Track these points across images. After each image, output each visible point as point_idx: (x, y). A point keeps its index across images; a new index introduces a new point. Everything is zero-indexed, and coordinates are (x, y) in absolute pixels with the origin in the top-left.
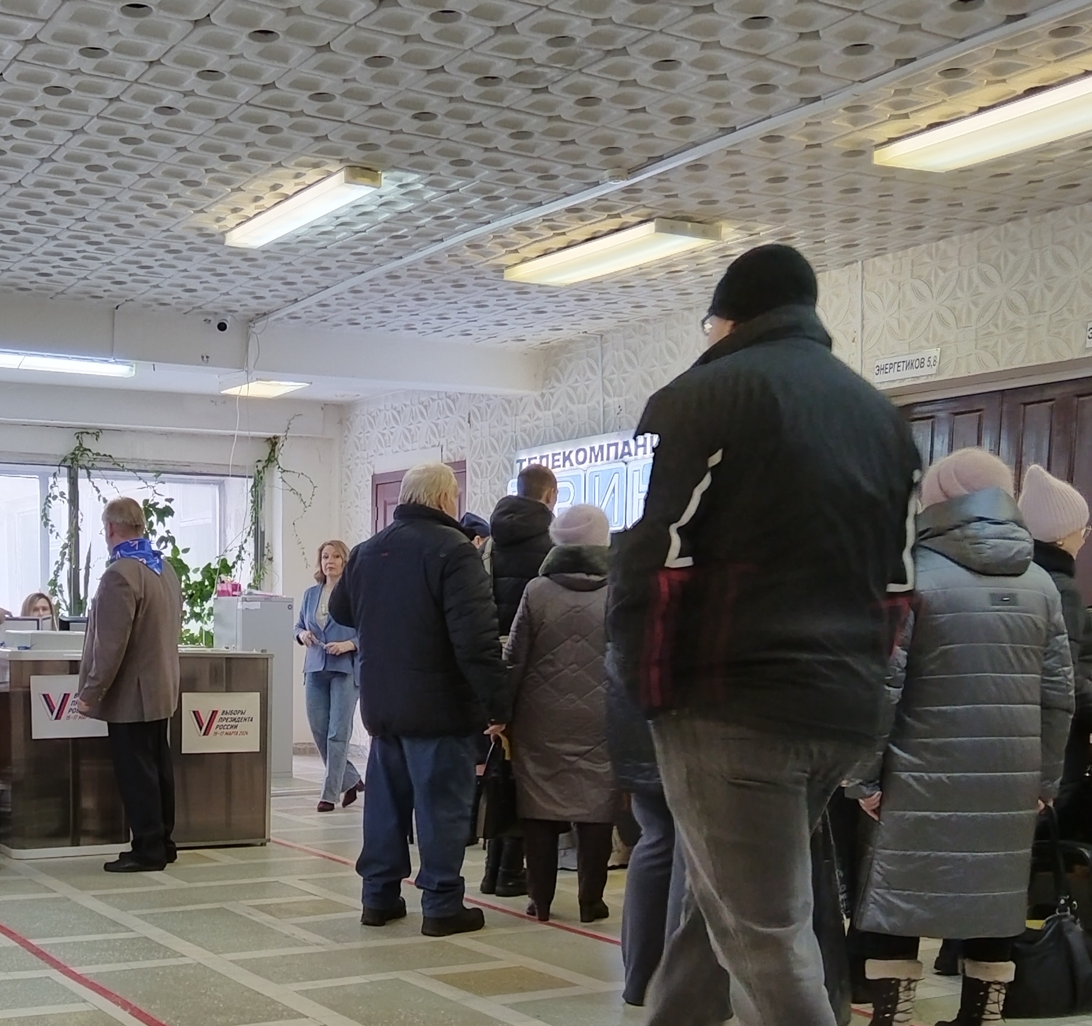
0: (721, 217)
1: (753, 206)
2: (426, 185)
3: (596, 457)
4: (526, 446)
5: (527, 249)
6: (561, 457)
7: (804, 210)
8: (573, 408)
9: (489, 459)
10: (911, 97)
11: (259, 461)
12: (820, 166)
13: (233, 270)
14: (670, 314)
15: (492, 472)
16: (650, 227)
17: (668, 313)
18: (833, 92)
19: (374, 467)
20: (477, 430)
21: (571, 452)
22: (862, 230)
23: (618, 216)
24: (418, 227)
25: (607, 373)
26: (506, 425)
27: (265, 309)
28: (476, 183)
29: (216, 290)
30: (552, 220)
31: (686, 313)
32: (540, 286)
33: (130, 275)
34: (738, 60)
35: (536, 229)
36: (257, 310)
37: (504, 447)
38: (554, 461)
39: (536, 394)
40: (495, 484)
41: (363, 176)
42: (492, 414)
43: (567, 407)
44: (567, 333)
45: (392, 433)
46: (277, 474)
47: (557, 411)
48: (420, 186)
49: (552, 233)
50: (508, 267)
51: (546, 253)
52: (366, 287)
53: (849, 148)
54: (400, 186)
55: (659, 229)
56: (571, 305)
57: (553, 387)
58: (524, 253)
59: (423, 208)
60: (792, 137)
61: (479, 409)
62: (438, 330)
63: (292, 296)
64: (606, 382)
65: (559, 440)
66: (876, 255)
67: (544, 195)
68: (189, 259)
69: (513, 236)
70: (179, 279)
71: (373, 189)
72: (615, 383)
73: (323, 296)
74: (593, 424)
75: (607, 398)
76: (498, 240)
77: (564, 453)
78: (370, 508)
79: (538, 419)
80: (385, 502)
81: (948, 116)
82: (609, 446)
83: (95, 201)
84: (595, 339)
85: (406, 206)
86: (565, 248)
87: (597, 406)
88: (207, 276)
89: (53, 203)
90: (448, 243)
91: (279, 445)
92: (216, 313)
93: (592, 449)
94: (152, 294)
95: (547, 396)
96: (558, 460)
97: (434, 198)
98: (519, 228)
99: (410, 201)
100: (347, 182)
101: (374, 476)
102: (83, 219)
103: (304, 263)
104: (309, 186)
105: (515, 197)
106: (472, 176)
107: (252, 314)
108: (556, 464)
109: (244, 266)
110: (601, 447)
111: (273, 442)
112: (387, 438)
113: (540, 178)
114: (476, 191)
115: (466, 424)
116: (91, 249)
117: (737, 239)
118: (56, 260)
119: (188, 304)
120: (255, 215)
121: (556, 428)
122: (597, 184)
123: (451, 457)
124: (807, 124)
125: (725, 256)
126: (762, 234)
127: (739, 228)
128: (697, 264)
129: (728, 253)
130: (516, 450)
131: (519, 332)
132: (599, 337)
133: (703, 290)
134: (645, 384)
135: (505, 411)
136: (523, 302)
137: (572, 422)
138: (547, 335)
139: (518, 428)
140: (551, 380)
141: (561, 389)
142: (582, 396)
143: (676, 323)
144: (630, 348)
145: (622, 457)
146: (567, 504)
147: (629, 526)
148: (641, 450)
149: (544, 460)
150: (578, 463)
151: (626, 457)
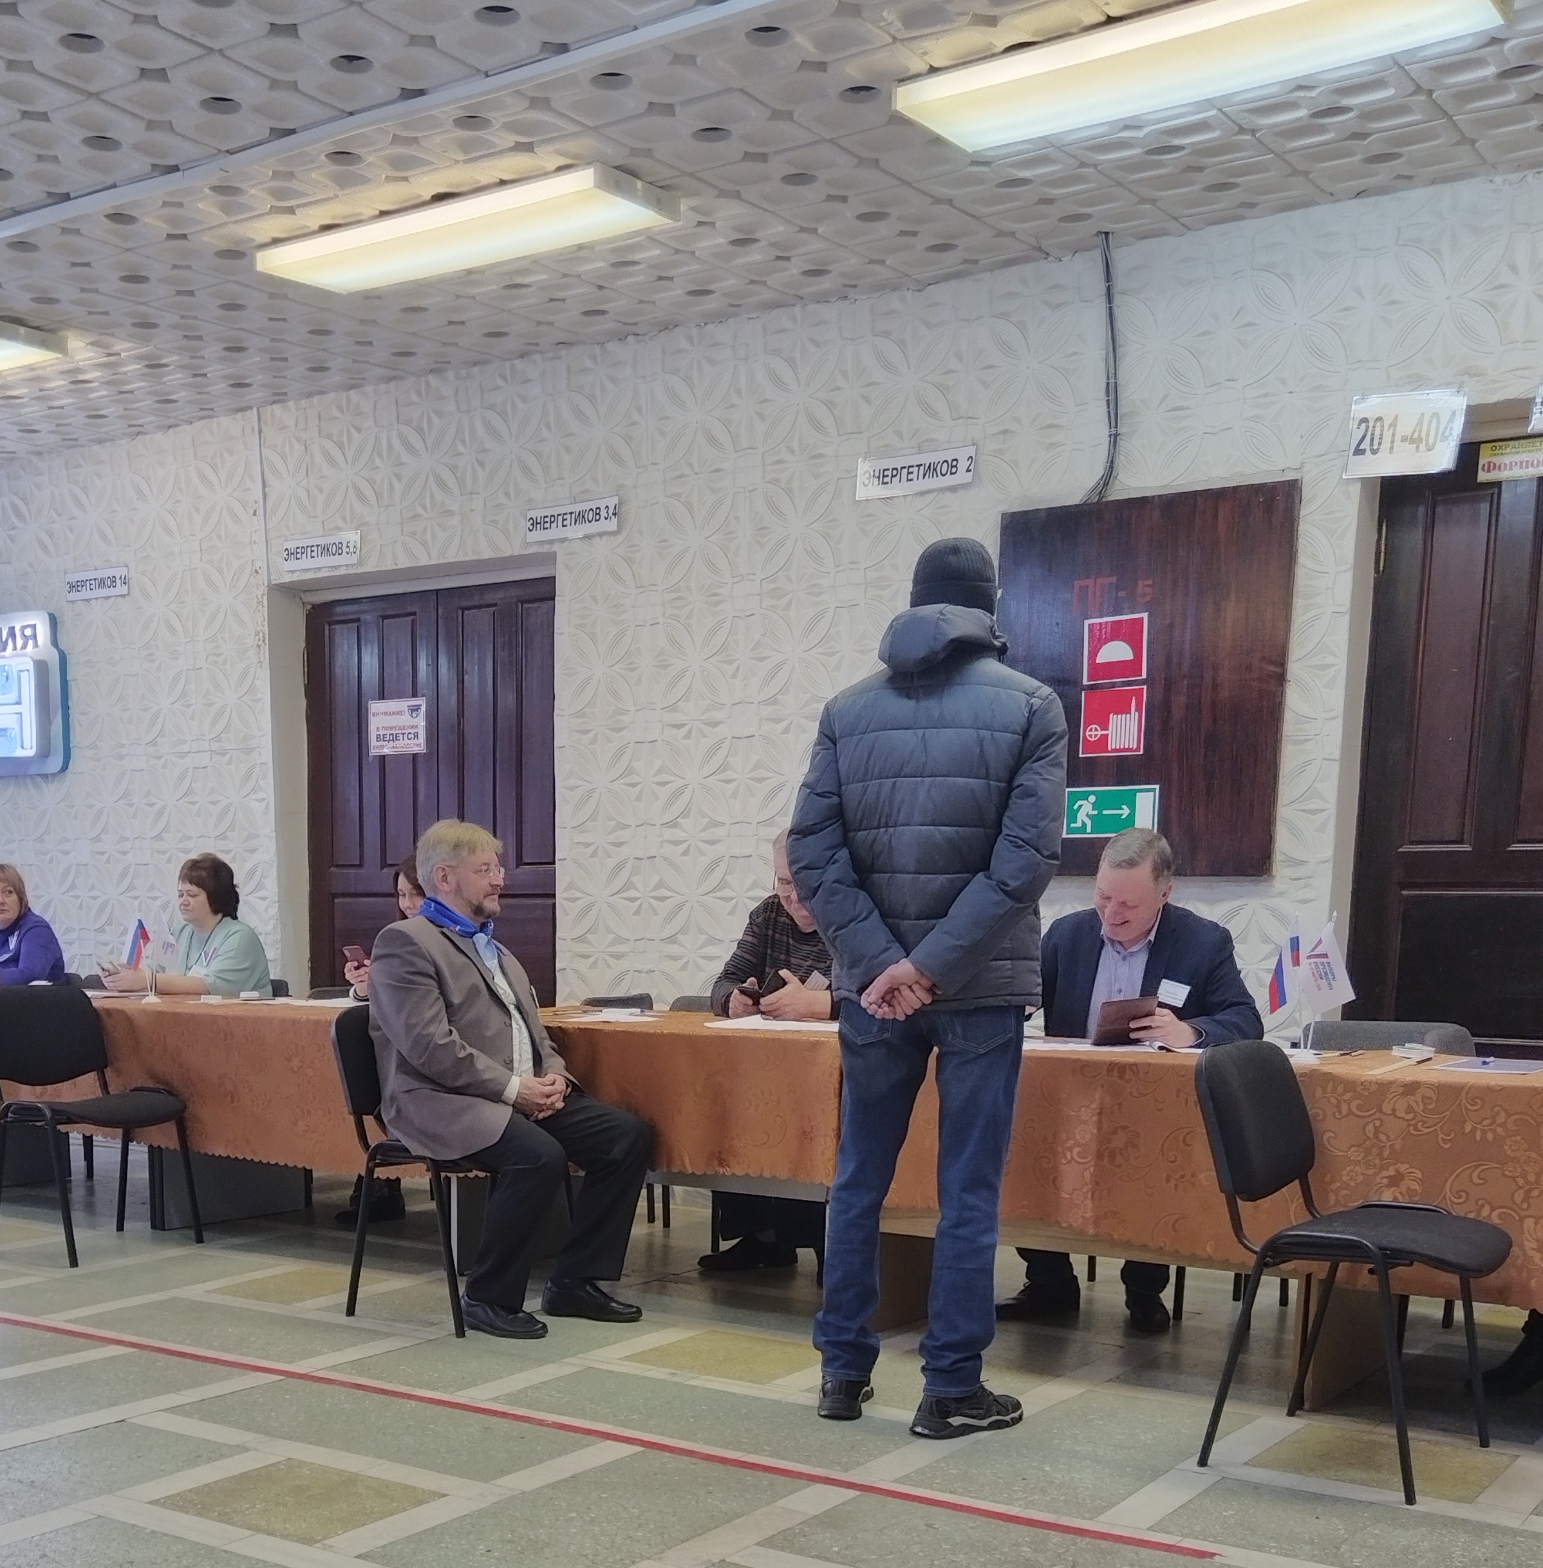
0: (65, 324)
1: (107, 313)
7: (175, 327)
10: (295, 185)
12: (189, 267)
14: (12, 459)
17: (9, 457)
18: (194, 163)
22: (252, 363)
31: (34, 459)
34: (62, 95)
53: (224, 246)
60: (147, 220)
66: (274, 402)
81: (344, 217)
117: (91, 359)
124: (165, 204)
125: (78, 383)
126: (123, 355)
127: (91, 344)
128: (41, 390)
129: (81, 377)
133: (54, 428)
143: (22, 472)
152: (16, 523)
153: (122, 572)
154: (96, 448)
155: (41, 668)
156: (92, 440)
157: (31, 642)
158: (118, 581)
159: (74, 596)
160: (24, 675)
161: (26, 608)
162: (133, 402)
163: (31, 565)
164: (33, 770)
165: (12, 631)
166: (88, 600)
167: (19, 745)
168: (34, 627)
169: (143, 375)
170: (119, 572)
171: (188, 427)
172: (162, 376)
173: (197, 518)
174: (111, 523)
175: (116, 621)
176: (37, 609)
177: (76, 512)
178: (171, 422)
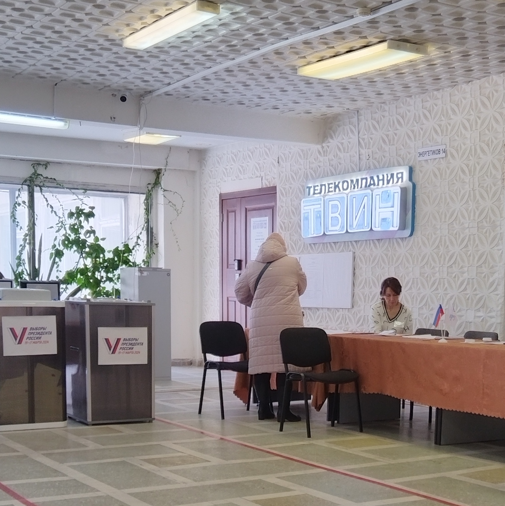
0: (427, 41)
1: (446, 35)
2: (248, 13)
3: (354, 186)
4: (313, 178)
5: (311, 56)
6: (333, 186)
7: (476, 38)
8: (341, 155)
9: (291, 186)
11: (149, 184)
12: (485, 12)
13: (129, 63)
15: (292, 193)
16: (385, 45)
17: (397, 98)
19: (220, 189)
20: (283, 167)
21: (339, 183)
23: (366, 37)
24: (244, 40)
25: (361, 134)
26: (301, 165)
27: (151, 88)
28: (278, 13)
29: (118, 75)
30: (325, 39)
31: (408, 99)
32: (320, 79)
33: (63, 64)
35: (316, 44)
36: (145, 89)
37: (300, 178)
38: (329, 188)
39: (319, 147)
40: (294, 201)
41: (209, 7)
42: (292, 158)
43: (337, 154)
44: (337, 109)
45: (231, 168)
46: (161, 192)
47: (331, 156)
48: (244, 14)
49: (326, 47)
50: (300, 67)
51: (323, 59)
52: (212, 77)
54: (232, 14)
55: (390, 47)
56: (338, 92)
57: (329, 142)
58: (309, 59)
59: (247, 28)
61: (284, 154)
62: (258, 105)
63: (167, 81)
64: (361, 140)
65: (332, 174)
67: (320, 23)
68: (100, 55)
69: (302, 48)
70: (94, 67)
71: (214, 15)
72: (366, 140)
73: (186, 82)
74: (353, 165)
75: (361, 149)
76: (293, 50)
77: (335, 183)
78: (218, 214)
79: (320, 162)
80: (228, 211)
82: (362, 179)
84: (354, 113)
85: (236, 26)
86: (334, 56)
87: (355, 154)
88: (112, 66)
90: (263, 50)
91: (162, 174)
92: (119, 91)
93: (352, 181)
94: (78, 76)
95: (325, 147)
96: (331, 187)
97: (252, 22)
98: (305, 43)
99: (238, 23)
100: (198, 9)
101: (221, 195)
103: (174, 60)
104: (175, 11)
105: (302, 23)
106: (275, 9)
107: (142, 92)
108: (330, 190)
109: (136, 61)
110: (357, 180)
111: (158, 172)
112: (228, 171)
113: (317, 12)
114: (279, 18)
115: (276, 164)
117: (437, 55)
119: (101, 83)
120: (141, 28)
121: (331, 168)
122: (352, 17)
123: (268, 184)
125: (430, 65)
126: (451, 52)
127: (438, 48)
128: (414, 70)
129: (432, 63)
130: (307, 180)
131: (308, 107)
132: (356, 112)
133: (418, 85)
134: (384, 141)
135: (300, 156)
136: (309, 89)
137: (340, 164)
138: (324, 110)
139: (308, 167)
140: (327, 138)
141: (333, 143)
142: (346, 148)
143: (402, 105)
144: (375, 119)
145: (369, 186)
146: (337, 215)
147: (373, 229)
148: (381, 182)
149: (323, 187)
150: (344, 189)
151: (372, 186)
152: (398, 127)
153: (444, 147)
154: (435, 93)
155: (404, 191)
156: (433, 90)
157: (400, 180)
158: (441, 151)
159: (421, 158)
160: (396, 195)
161: (399, 165)
162: (454, 72)
163: (403, 146)
164: (397, 236)
165: (392, 175)
166: (427, 160)
167: (391, 225)
168: (402, 173)
169: (460, 60)
170: (442, 147)
171: (478, 81)
172: (468, 60)
173: (479, 122)
174: (440, 126)
175: (439, 169)
176: (404, 165)
177: (425, 121)
178: (470, 79)
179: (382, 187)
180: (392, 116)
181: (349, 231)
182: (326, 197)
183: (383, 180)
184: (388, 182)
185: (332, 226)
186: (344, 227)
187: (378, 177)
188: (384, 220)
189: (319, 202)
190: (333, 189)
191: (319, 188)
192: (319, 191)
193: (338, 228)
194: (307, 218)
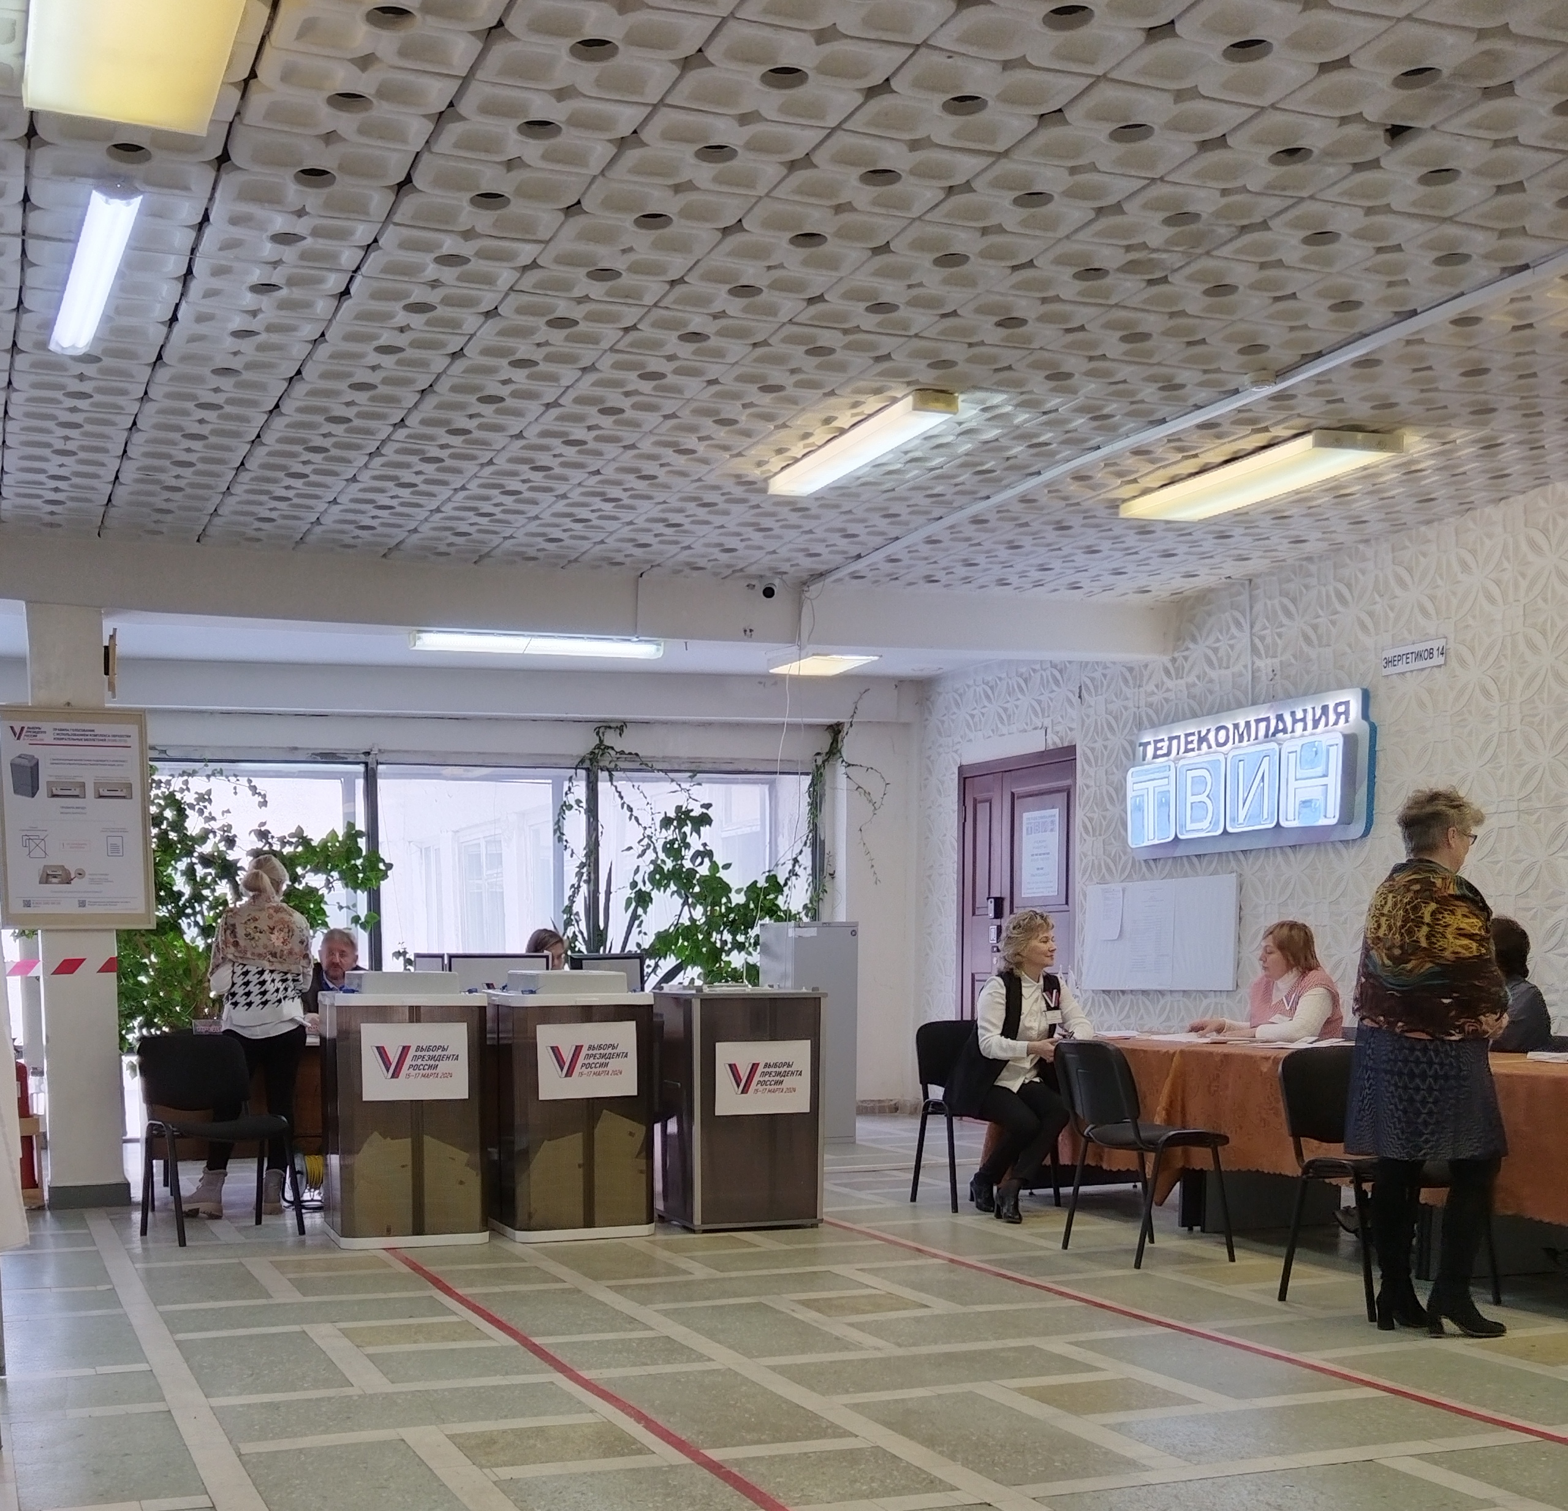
0: (1404, 423)
1: (1445, 407)
2: (1017, 406)
3: (1241, 736)
4: (1153, 725)
5: (1148, 478)
6: (1195, 738)
7: (1515, 408)
8: (1213, 674)
9: (1106, 743)
11: (818, 754)
12: (1534, 352)
13: (780, 523)
14: (1339, 549)
15: (1109, 758)
16: (1309, 439)
17: (1337, 548)
18: (1547, 258)
19: (960, 756)
20: (1090, 706)
21: (1209, 731)
23: (1266, 429)
24: (1008, 459)
25: (1256, 628)
26: (1127, 699)
27: (823, 568)
28: (1079, 400)
29: (760, 548)
30: (1179, 440)
31: (1361, 547)
32: (1168, 522)
33: (656, 535)
34: (1416, 226)
35: (1159, 452)
36: (812, 570)
37: (1125, 726)
38: (1187, 743)
39: (1166, 659)
40: (1113, 774)
41: (937, 400)
42: (1108, 687)
43: (1205, 673)
44: (1205, 579)
45: (983, 714)
46: (841, 769)
47: (1192, 679)
48: (1008, 409)
49: (1180, 456)
50: (1124, 501)
51: (1172, 482)
52: (945, 536)
54: (984, 410)
55: (1319, 443)
56: (1208, 545)
57: (1187, 649)
58: (1146, 483)
59: (1014, 434)
60: (1493, 318)
61: (1092, 679)
62: (1038, 584)
63: (854, 550)
64: (1257, 641)
65: (1194, 715)
67: (1168, 409)
68: (726, 513)
69: (1130, 462)
70: (714, 537)
71: (947, 416)
72: (1269, 640)
73: (892, 549)
74: (1238, 693)
75: (1255, 658)
76: (1112, 469)
77: (1199, 732)
78: (956, 808)
79: (1168, 690)
80: (975, 800)
82: (1258, 721)
83: (611, 450)
84: (1242, 585)
85: (992, 434)
86: (1197, 473)
87: (1244, 671)
88: (749, 532)
89: (560, 455)
90: (1047, 476)
91: (843, 734)
92: (761, 576)
93: (1236, 726)
94: (684, 556)
95: (1180, 661)
96: (1192, 742)
97: (1026, 421)
98: (1137, 452)
99: (997, 427)
100: (915, 409)
101: (961, 768)
102: (598, 472)
103: (868, 510)
104: (870, 416)
105: (1129, 414)
106: (1073, 391)
107: (805, 576)
108: (1190, 746)
109: (794, 518)
110: (1248, 724)
111: (835, 730)
112: (976, 719)
113: (1162, 389)
114: (1081, 410)
115: (1075, 699)
116: (608, 507)
117: (1425, 450)
118: (567, 522)
119: (728, 566)
120: (804, 456)
121: (1192, 702)
122: (1236, 391)
123: (1058, 741)
124: (1512, 300)
125: (1410, 472)
126: (1458, 441)
127: (1428, 437)
128: (1374, 485)
129: (1413, 468)
130: (1140, 730)
131: (1143, 581)
132: (1247, 582)
133: (1383, 516)
134: (1307, 639)
135: (1126, 681)
136: (1146, 544)
137: (1211, 692)
138: (1179, 583)
139: (1142, 703)
140: (1184, 640)
141: (1197, 651)
142: (1225, 659)
143: (1348, 561)
144: (1287, 595)
145: (1274, 734)
146: (1203, 798)
147: (1283, 823)
148: (1299, 726)
149: (1175, 742)
150: (1219, 745)
151: (1280, 735)
152: (1339, 608)
153: (1441, 643)
154: (1423, 528)
155: (1350, 741)
156: (1419, 523)
157: (1343, 717)
158: (1435, 653)
159: (1391, 670)
160: (1333, 750)
161: (1341, 686)
162: (1465, 482)
163: (1350, 646)
164: (1336, 836)
165: (1325, 709)
166: (1403, 673)
167: (1322, 814)
168: (1347, 703)
169: (1477, 456)
170: (1436, 644)
171: (1520, 497)
172: (1496, 455)
173: (1524, 584)
174: (1432, 598)
175: (1430, 691)
176: (1352, 687)
177: (1398, 591)
178: (1504, 494)
179: (1302, 736)
180: (1325, 585)
181: (1230, 830)
182: (1182, 762)
183: (1304, 720)
184: (1315, 726)
185: (1192, 821)
186: (1217, 823)
187: (1293, 714)
188: (1306, 803)
189: (1166, 774)
190: (1195, 745)
191: (1166, 744)
192: (1165, 751)
193: (1205, 824)
194: (1139, 808)
